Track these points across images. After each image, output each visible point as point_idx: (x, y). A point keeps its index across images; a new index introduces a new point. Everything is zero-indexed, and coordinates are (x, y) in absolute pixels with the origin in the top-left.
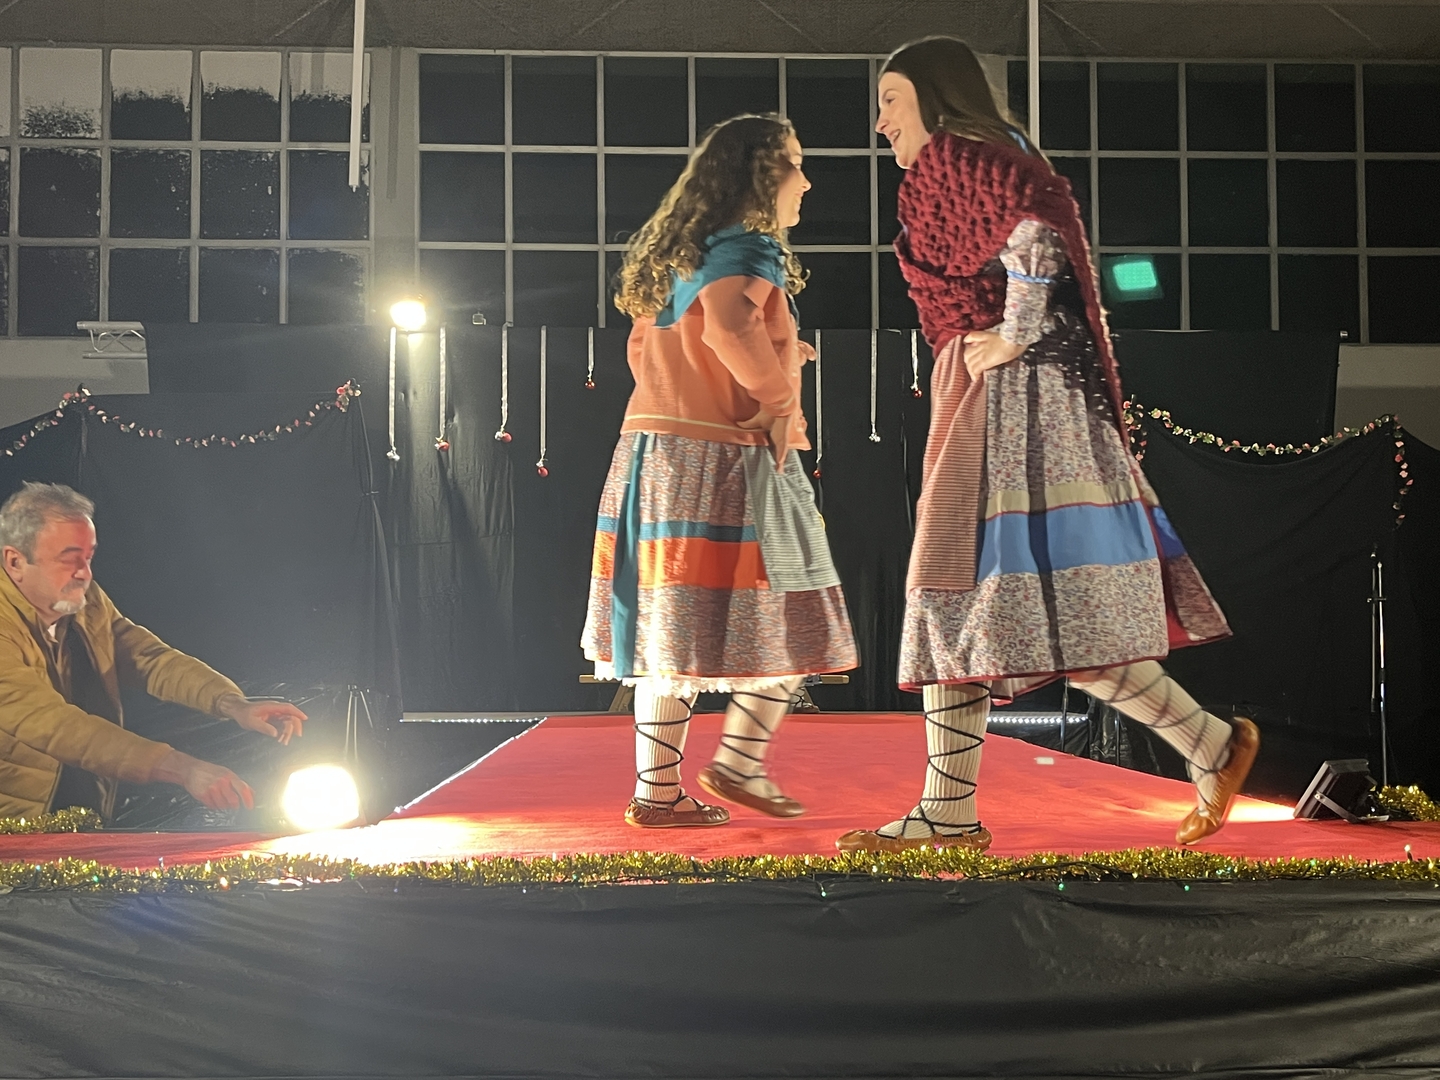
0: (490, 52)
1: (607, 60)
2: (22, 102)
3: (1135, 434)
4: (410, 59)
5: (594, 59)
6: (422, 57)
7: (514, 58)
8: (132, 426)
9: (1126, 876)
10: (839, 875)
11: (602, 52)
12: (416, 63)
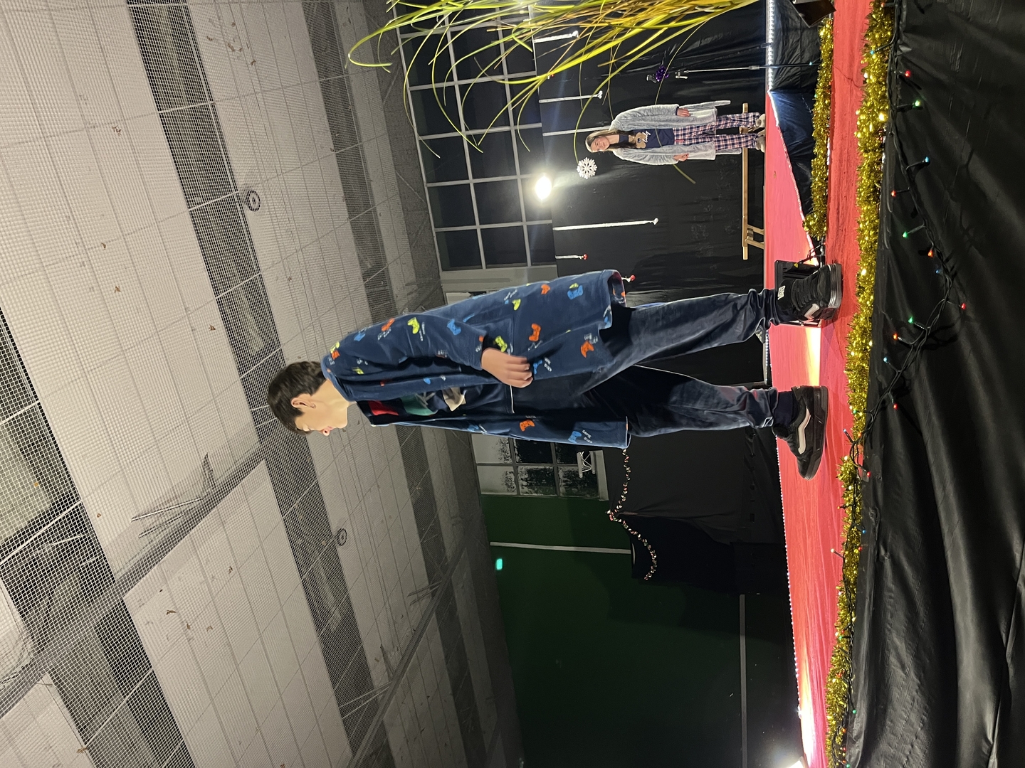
0: (435, 239)
1: (428, 182)
4: (445, 276)
5: (429, 188)
6: (443, 270)
7: (435, 227)
8: (623, 496)
11: (425, 184)
12: (445, 273)
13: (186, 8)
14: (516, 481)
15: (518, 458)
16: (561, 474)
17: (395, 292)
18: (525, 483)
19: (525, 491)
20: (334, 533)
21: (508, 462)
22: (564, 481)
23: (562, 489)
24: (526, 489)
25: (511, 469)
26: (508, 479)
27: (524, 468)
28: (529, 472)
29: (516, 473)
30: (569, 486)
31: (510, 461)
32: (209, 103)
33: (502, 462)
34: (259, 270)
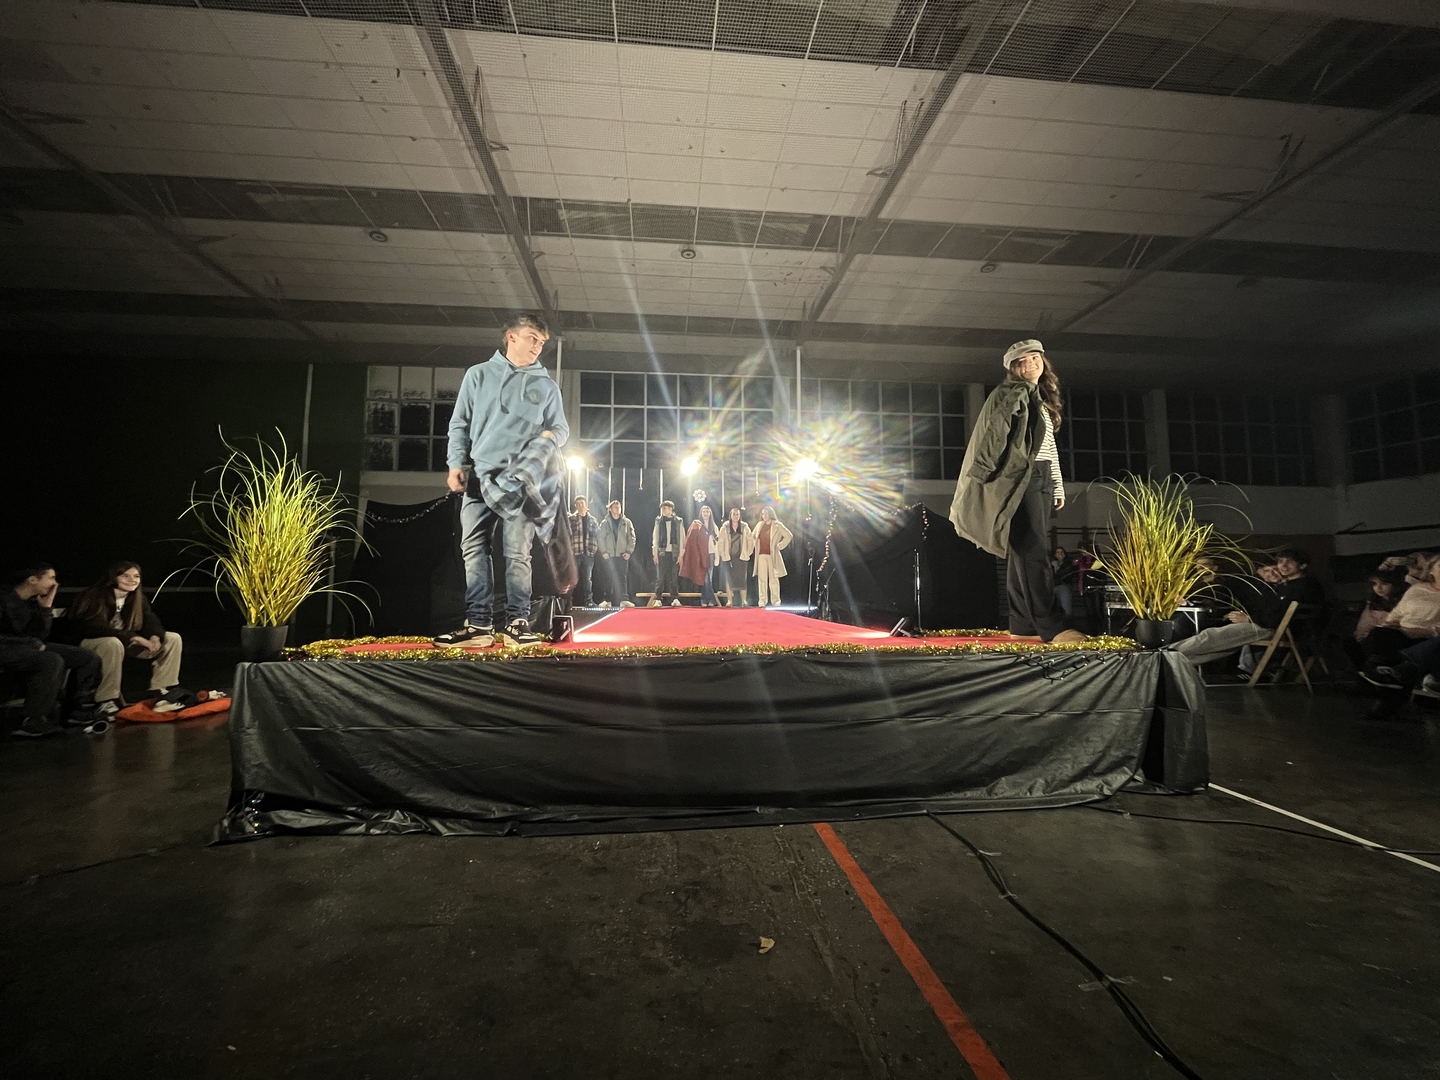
0: (606, 372)
2: (436, 388)
3: (834, 508)
4: (577, 374)
6: (582, 373)
7: (615, 374)
9: (829, 653)
10: (728, 653)
12: (579, 375)
13: (811, 250)
14: (381, 399)
15: (406, 405)
16: (388, 440)
17: (572, 333)
18: (379, 407)
19: (371, 406)
20: (385, 231)
21: (402, 395)
22: (381, 443)
23: (372, 439)
24: (373, 407)
25: (395, 396)
26: (384, 393)
27: (396, 409)
28: (391, 413)
29: (391, 400)
30: (375, 446)
31: (403, 397)
32: (755, 244)
33: (402, 390)
34: (635, 240)
